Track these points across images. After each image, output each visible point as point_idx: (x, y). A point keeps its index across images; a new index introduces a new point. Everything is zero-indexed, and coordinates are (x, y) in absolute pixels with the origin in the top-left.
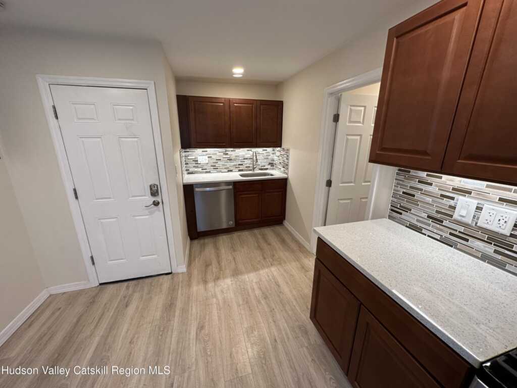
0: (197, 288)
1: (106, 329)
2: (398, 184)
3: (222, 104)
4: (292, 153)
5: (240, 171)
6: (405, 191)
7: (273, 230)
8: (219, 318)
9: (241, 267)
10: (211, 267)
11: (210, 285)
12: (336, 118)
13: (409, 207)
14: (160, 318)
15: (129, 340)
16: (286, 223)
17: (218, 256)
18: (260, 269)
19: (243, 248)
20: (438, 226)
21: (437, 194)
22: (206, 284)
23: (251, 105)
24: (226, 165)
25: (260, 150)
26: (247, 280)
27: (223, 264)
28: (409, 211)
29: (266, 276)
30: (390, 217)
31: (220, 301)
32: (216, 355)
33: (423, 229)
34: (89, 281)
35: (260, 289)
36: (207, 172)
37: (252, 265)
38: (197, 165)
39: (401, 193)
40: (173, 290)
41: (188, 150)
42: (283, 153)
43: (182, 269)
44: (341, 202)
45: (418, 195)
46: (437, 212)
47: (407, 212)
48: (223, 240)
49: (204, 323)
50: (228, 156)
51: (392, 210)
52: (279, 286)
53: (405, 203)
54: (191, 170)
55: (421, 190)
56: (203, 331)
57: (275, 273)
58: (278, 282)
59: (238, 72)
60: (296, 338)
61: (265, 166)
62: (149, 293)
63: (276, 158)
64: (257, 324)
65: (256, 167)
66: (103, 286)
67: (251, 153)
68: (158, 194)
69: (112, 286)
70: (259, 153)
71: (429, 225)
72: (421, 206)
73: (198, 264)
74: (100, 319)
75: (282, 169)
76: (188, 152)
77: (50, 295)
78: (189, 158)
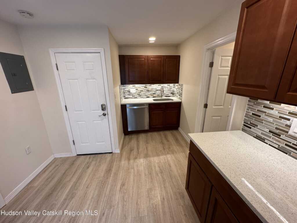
0: (124, 163)
1: (77, 178)
2: (249, 108)
3: (144, 59)
4: (185, 87)
5: (153, 97)
6: (254, 113)
7: (172, 133)
8: (134, 180)
9: (150, 153)
10: (133, 152)
11: (132, 161)
12: (211, 65)
13: (256, 124)
14: (103, 176)
15: (86, 186)
16: (180, 129)
17: (138, 145)
18: (160, 155)
19: (152, 142)
20: (277, 138)
21: (277, 116)
22: (129, 161)
23: (160, 59)
24: (146, 94)
25: (166, 85)
26: (152, 161)
27: (140, 151)
28: (256, 127)
29: (164, 160)
30: (243, 130)
31: (135, 171)
32: (129, 202)
33: (266, 140)
34: (72, 152)
35: (159, 167)
36: (135, 98)
37: (156, 152)
38: (130, 94)
39: (251, 114)
40: (112, 162)
41: (125, 85)
42: (179, 87)
43: (118, 151)
44: (214, 118)
45: (263, 116)
46: (276, 128)
47: (255, 127)
48: (142, 136)
49: (125, 182)
50: (147, 89)
51: (244, 125)
52: (170, 166)
53: (253, 121)
54: (126, 96)
55: (265, 112)
56: (124, 187)
57: (169, 159)
58: (170, 164)
59: (152, 39)
60: (176, 199)
61: (168, 95)
62: (100, 162)
63: (175, 90)
64: (154, 187)
65: (163, 95)
66: (78, 156)
67: (160, 87)
68: (105, 110)
69: (83, 156)
70: (165, 87)
71: (270, 137)
72: (265, 124)
73: (127, 148)
74: (75, 173)
75: (179, 96)
76: (125, 86)
77: (55, 158)
78: (125, 90)
